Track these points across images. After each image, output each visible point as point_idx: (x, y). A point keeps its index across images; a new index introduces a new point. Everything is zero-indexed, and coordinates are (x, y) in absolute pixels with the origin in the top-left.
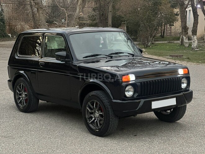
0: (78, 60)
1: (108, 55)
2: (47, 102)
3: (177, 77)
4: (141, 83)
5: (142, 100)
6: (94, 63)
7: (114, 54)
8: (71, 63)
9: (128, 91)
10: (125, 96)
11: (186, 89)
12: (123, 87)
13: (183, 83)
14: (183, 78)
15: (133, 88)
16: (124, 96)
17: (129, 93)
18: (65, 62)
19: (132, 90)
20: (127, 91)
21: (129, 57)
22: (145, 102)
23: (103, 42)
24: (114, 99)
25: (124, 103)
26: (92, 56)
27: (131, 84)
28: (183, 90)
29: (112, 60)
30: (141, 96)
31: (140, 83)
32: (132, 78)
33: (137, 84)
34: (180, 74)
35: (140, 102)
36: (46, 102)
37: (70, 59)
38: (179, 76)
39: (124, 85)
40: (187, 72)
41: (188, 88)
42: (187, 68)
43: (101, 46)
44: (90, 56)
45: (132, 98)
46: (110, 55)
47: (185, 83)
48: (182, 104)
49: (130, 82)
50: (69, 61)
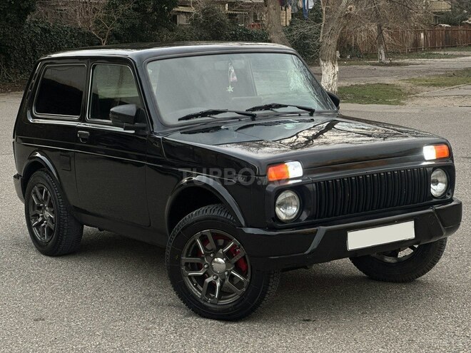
0: (166, 126)
1: (244, 110)
2: (100, 230)
3: (419, 168)
4: (318, 184)
5: (321, 227)
6: (208, 132)
7: (260, 108)
8: (147, 132)
9: (284, 205)
10: (276, 218)
11: (445, 197)
12: (269, 194)
13: (436, 182)
14: (435, 168)
15: (296, 197)
16: (273, 218)
17: (287, 211)
18: (133, 132)
19: (296, 202)
20: (280, 205)
21: (300, 115)
22: (328, 232)
23: (235, 78)
24: (248, 226)
25: (273, 236)
26: (203, 114)
27: (293, 188)
28: (434, 200)
29: (256, 125)
30: (319, 218)
31: (315, 183)
32: (295, 171)
33: (307, 186)
34: (426, 159)
35: (314, 234)
36: (97, 229)
37: (145, 123)
38: (424, 163)
39: (272, 191)
40: (446, 154)
41: (449, 194)
42: (446, 143)
43: (230, 89)
44: (196, 116)
45: (295, 222)
46: (250, 112)
47: (442, 182)
48: (431, 237)
49: (291, 182)
50: (144, 129)
